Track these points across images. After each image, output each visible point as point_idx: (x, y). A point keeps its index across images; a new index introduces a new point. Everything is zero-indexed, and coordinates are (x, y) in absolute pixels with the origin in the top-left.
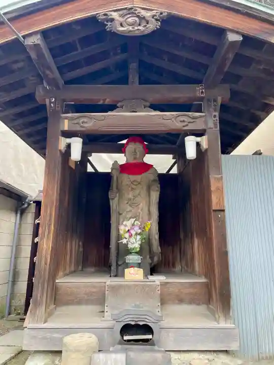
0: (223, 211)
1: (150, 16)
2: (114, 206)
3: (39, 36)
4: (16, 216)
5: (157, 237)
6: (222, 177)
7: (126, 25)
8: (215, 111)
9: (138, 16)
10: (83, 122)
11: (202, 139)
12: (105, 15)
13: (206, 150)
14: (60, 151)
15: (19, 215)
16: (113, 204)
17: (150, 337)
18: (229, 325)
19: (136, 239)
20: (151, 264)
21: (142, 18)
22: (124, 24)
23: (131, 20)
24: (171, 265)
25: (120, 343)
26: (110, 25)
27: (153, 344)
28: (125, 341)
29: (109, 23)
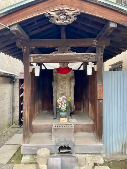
0: (102, 100)
1: (71, 14)
2: (55, 88)
3: (17, 26)
4: (11, 85)
5: (73, 102)
6: (102, 85)
7: (60, 20)
8: (102, 53)
9: (65, 15)
10: (40, 59)
11: (95, 66)
12: (49, 14)
13: (96, 71)
14: (30, 72)
15: (12, 84)
16: (54, 88)
17: (70, 151)
18: (101, 144)
19: (64, 105)
20: (70, 112)
21: (67, 16)
22: (59, 19)
23: (62, 17)
24: (79, 110)
25: (59, 153)
26: (52, 20)
27: (71, 154)
28: (60, 152)
29: (51, 18)
